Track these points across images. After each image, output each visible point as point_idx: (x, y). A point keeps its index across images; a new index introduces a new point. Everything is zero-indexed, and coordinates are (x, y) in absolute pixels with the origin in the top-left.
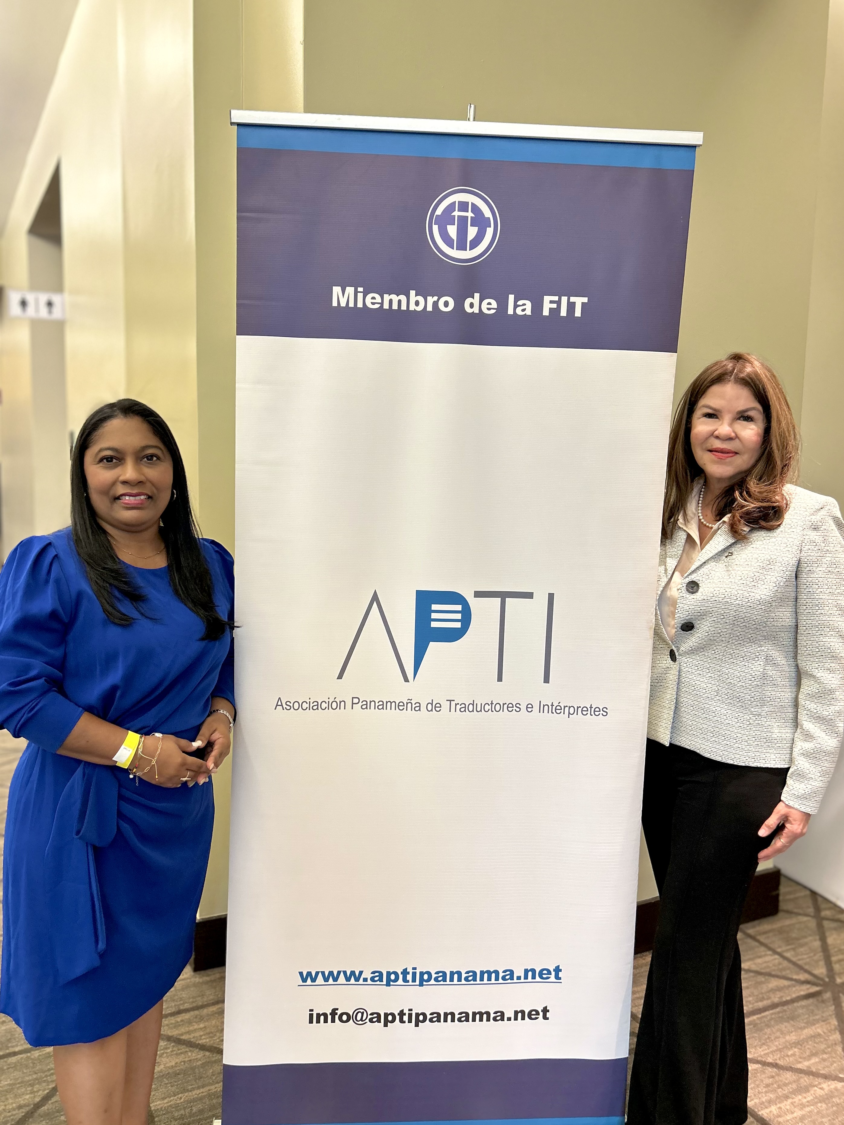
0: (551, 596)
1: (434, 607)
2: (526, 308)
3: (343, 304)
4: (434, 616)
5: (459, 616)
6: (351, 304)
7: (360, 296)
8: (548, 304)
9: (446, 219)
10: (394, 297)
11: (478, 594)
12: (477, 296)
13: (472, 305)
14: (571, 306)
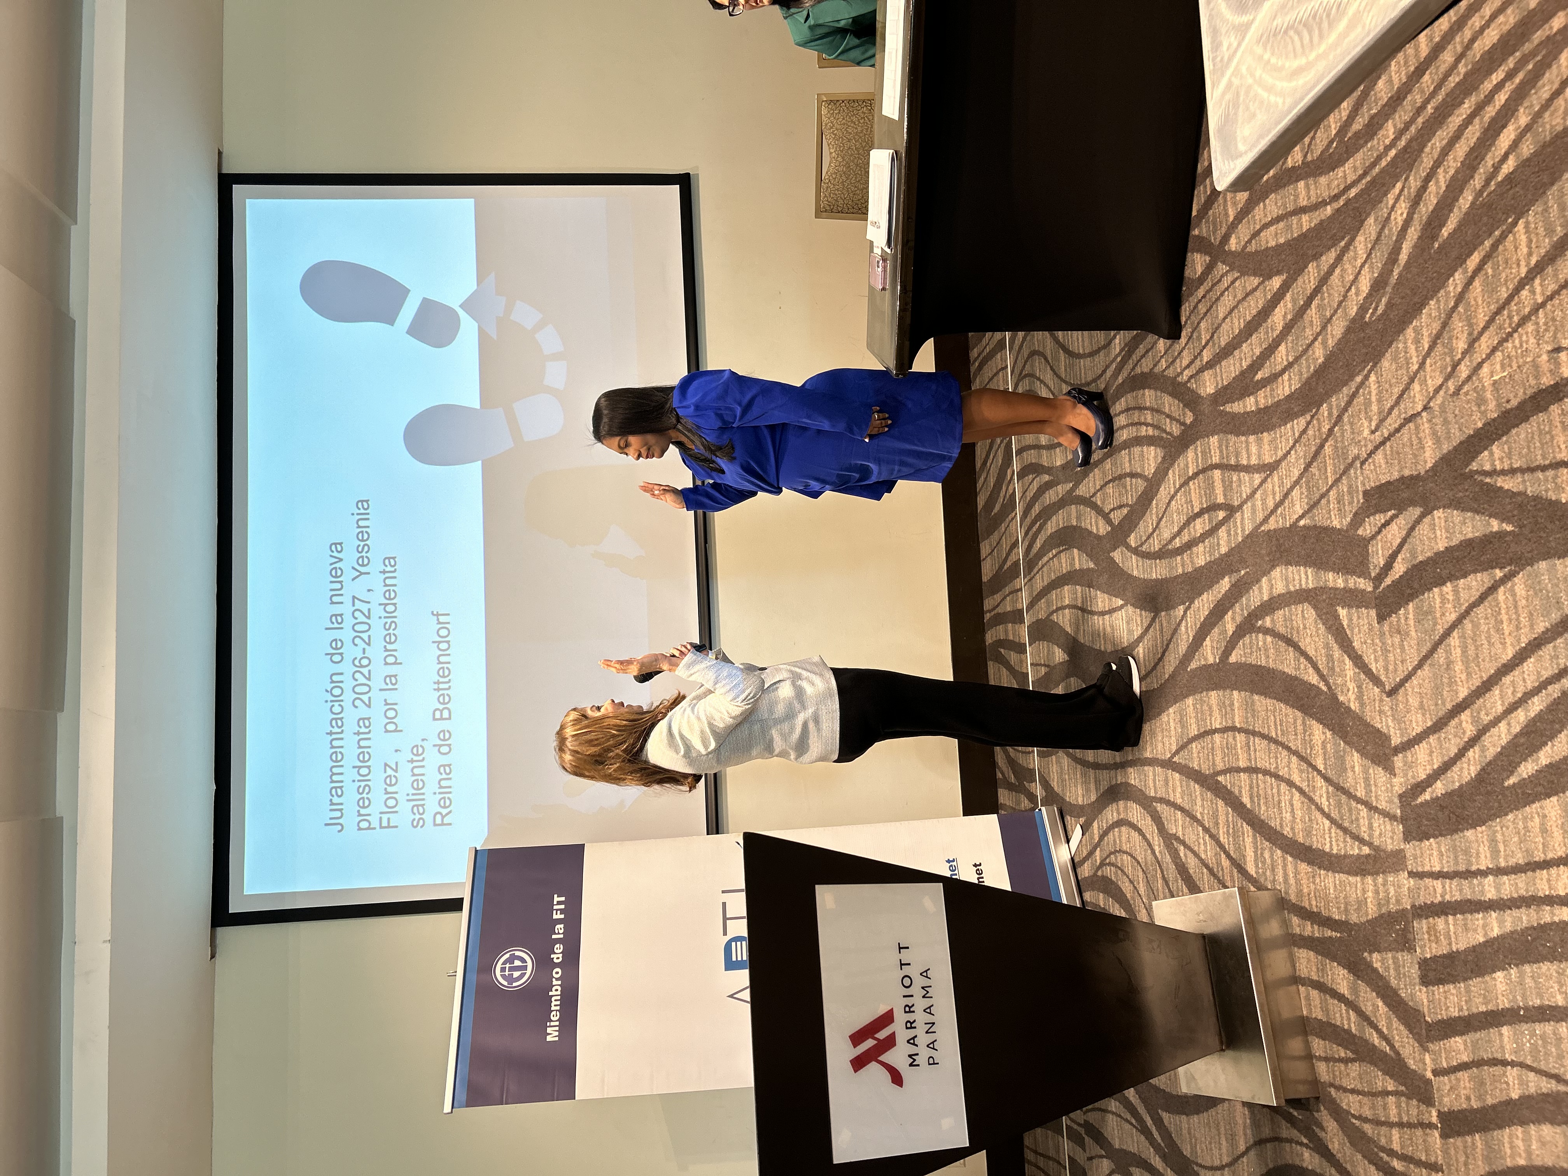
0: (723, 892)
1: (734, 959)
2: (560, 928)
3: (557, 1033)
4: (739, 959)
5: (739, 943)
6: (557, 1028)
7: (552, 1024)
8: (557, 916)
9: (510, 979)
10: (553, 1004)
11: (725, 934)
12: (552, 956)
13: (558, 958)
14: (559, 903)
